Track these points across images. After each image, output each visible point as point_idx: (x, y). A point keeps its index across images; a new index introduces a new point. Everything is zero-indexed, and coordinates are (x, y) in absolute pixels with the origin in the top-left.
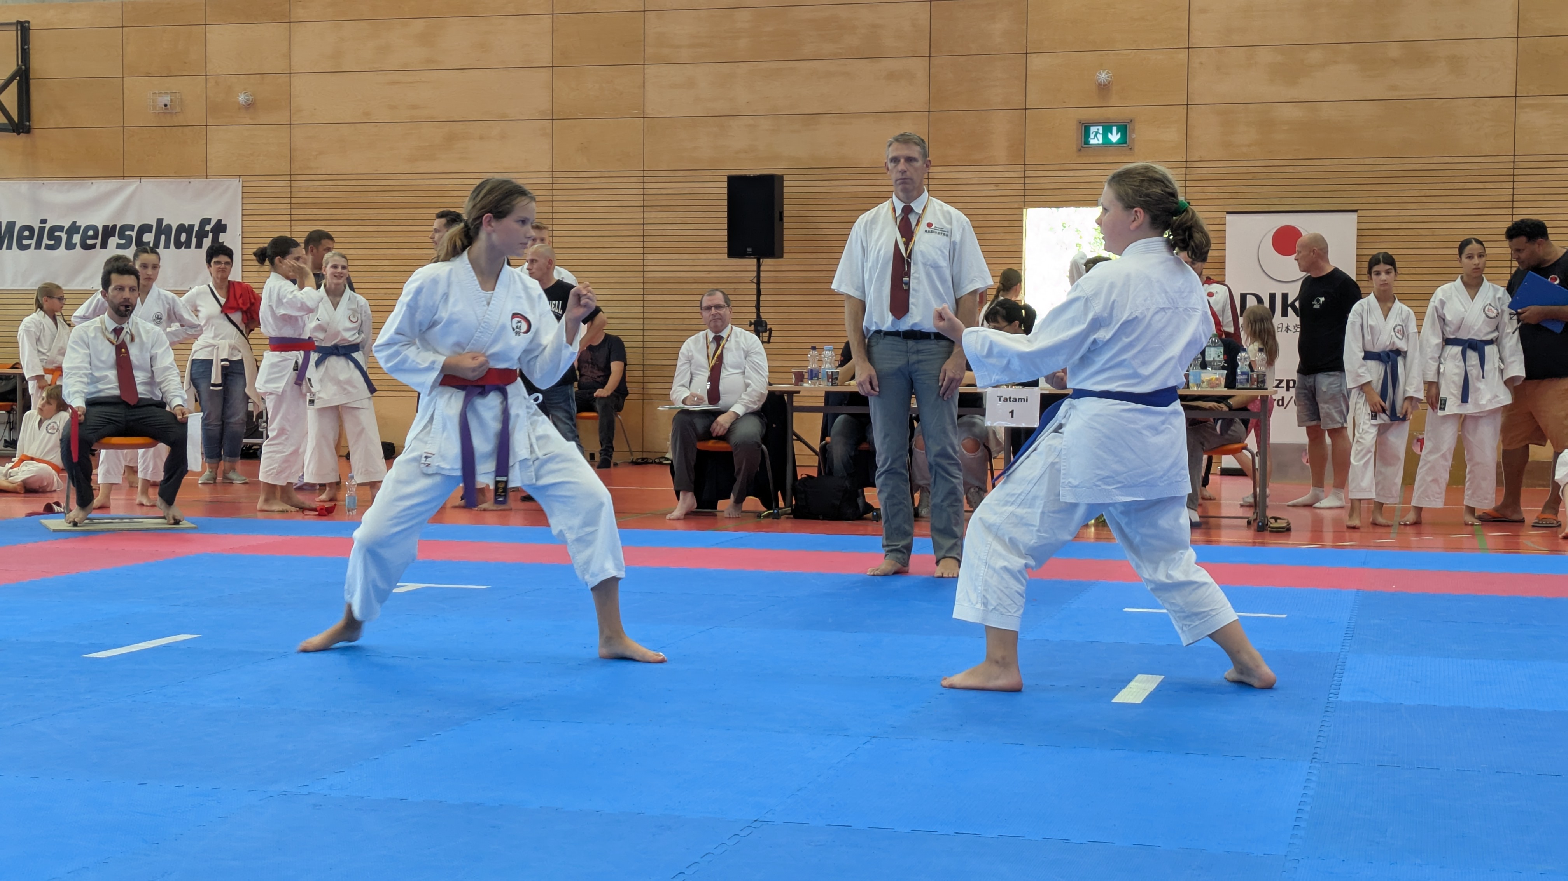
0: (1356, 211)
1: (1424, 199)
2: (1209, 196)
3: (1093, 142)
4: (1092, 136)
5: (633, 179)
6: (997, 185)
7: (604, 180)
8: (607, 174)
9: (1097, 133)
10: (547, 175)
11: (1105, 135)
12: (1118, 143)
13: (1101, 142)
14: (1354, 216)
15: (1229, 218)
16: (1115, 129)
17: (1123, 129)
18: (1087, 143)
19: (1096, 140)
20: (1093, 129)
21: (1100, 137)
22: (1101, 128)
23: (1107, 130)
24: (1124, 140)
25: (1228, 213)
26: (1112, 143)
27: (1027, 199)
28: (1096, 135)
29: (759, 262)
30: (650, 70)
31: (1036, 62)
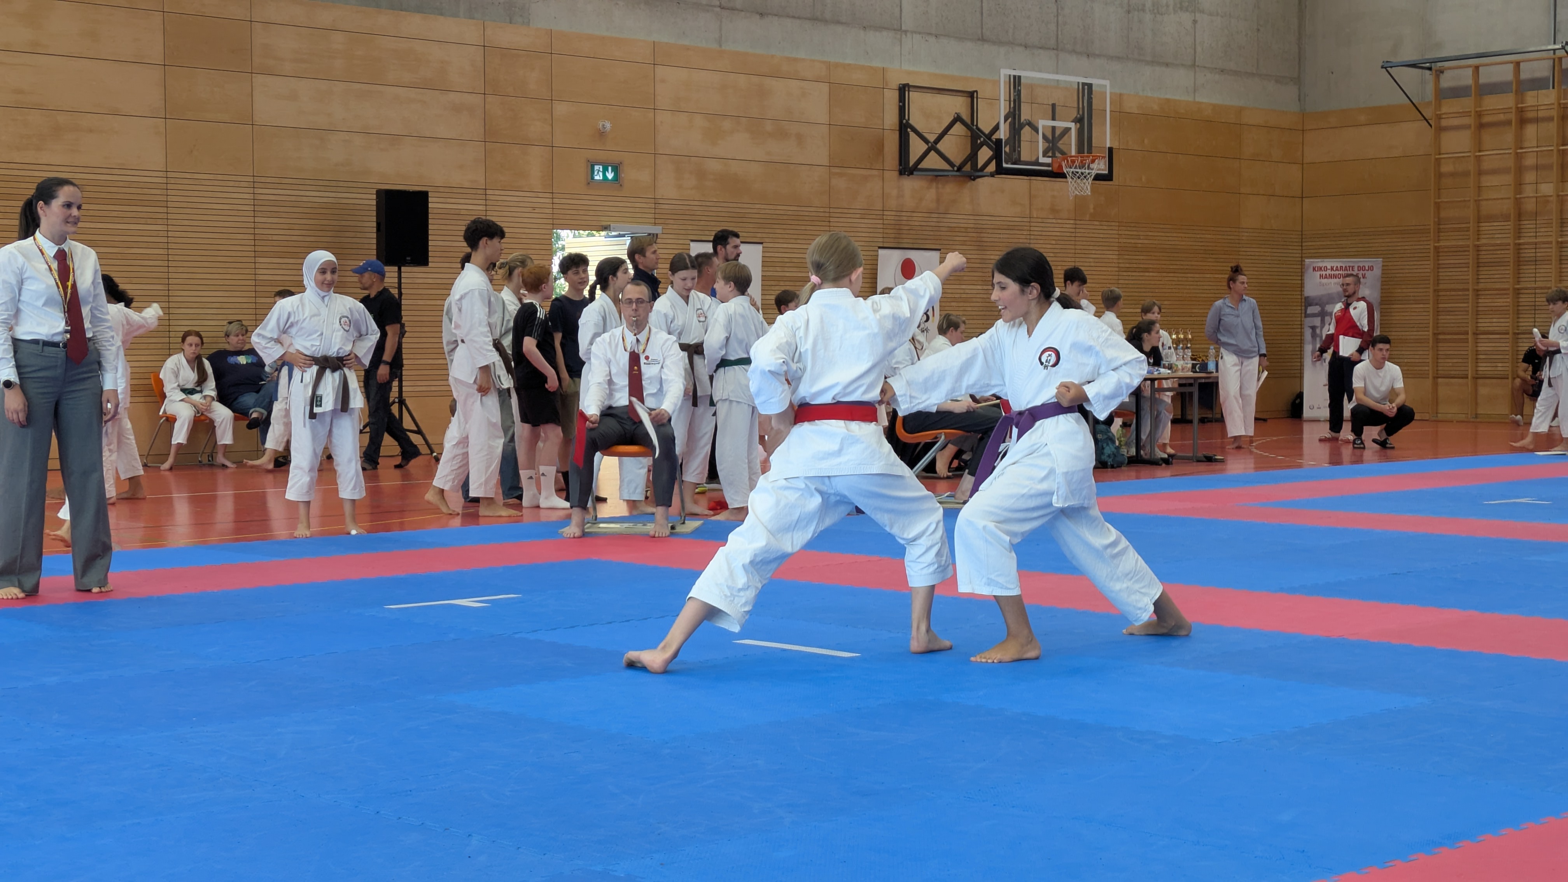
0: (762, 243)
1: (786, 236)
2: (670, 226)
3: (597, 178)
4: (596, 173)
5: (245, 184)
6: (534, 208)
7: (216, 183)
8: (220, 177)
9: (599, 171)
10: (160, 174)
11: (604, 174)
12: (612, 180)
13: (601, 178)
14: (760, 247)
15: (692, 244)
16: (610, 168)
17: (616, 169)
18: (593, 178)
19: (599, 177)
20: (596, 167)
21: (601, 174)
22: (601, 167)
23: (605, 170)
24: (617, 178)
25: (692, 241)
26: (608, 180)
27: (555, 222)
28: (598, 173)
29: (400, 269)
30: (258, 79)
31: (561, 109)
